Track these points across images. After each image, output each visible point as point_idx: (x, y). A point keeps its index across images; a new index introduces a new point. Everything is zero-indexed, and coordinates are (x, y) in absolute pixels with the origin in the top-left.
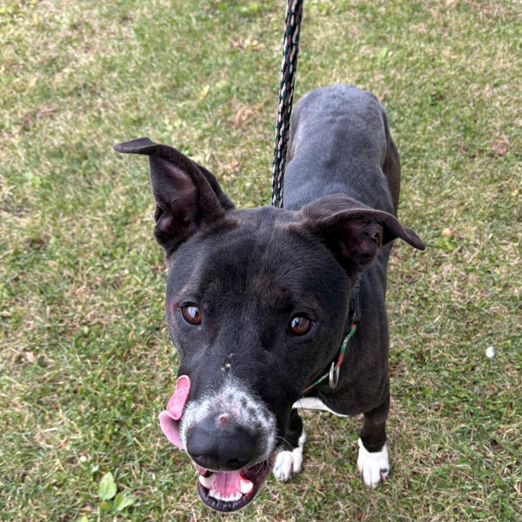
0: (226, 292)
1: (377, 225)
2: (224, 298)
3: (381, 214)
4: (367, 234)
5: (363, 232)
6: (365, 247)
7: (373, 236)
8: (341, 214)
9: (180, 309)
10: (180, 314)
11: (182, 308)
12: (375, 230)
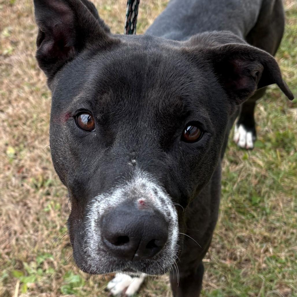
0: (119, 102)
1: (260, 65)
2: (117, 107)
3: (265, 54)
4: (249, 71)
5: (246, 68)
6: (245, 83)
7: (254, 74)
8: (230, 45)
9: (72, 118)
10: (72, 122)
11: (74, 117)
12: (257, 67)
